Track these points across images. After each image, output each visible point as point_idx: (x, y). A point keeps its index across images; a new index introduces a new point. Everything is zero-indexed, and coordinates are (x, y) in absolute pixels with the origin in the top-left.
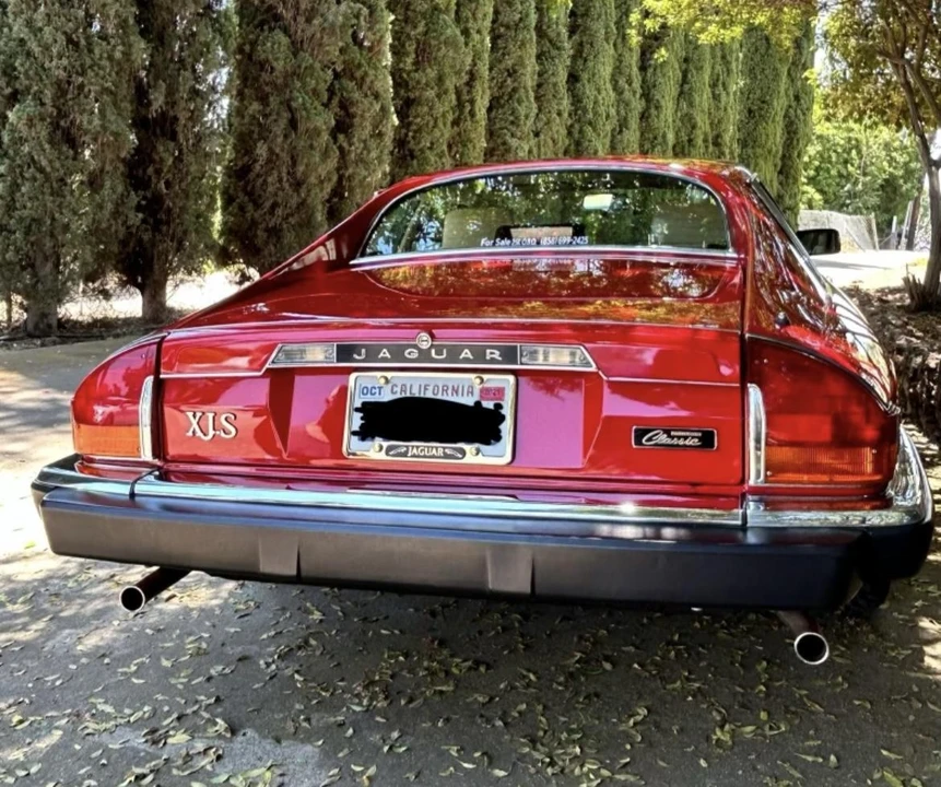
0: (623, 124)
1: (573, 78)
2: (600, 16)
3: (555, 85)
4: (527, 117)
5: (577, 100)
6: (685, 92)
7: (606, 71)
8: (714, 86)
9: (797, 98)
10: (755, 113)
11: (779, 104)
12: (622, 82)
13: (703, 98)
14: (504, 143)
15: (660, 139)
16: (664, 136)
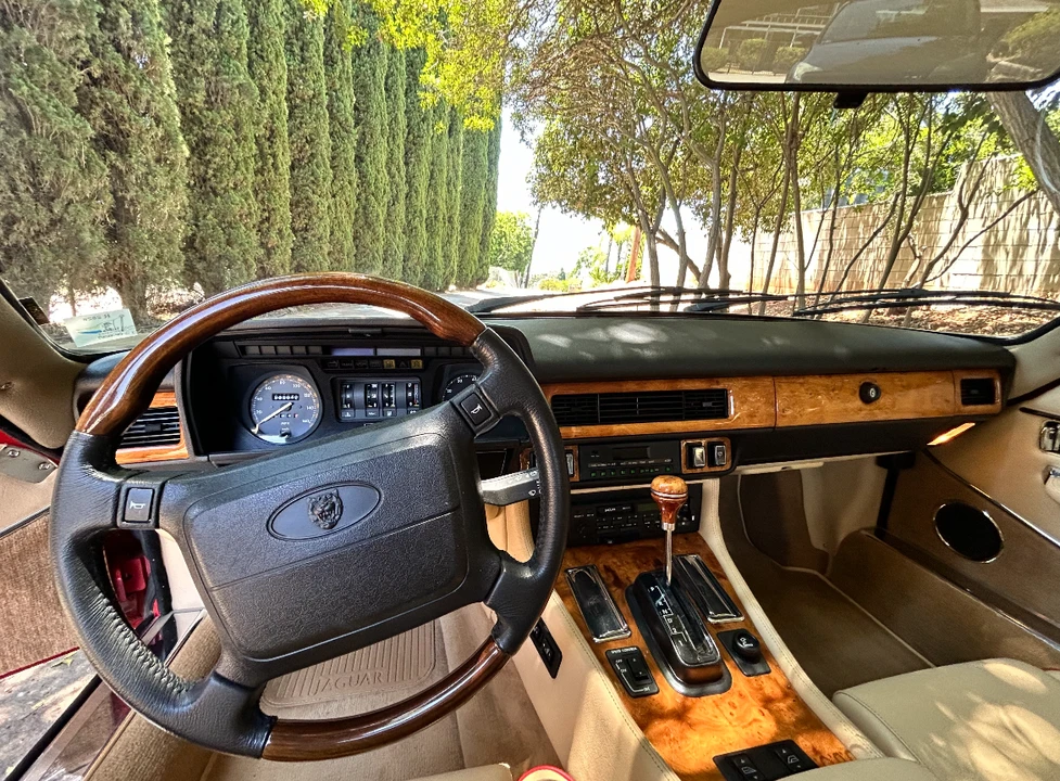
0: (395, 199)
1: (359, 159)
2: (376, 114)
3: (346, 159)
4: (324, 179)
5: (362, 176)
6: (432, 186)
7: (384, 158)
8: (448, 184)
9: (489, 201)
10: (469, 207)
11: (481, 203)
12: (394, 169)
13: (443, 191)
14: (307, 198)
15: (418, 214)
16: (421, 211)
